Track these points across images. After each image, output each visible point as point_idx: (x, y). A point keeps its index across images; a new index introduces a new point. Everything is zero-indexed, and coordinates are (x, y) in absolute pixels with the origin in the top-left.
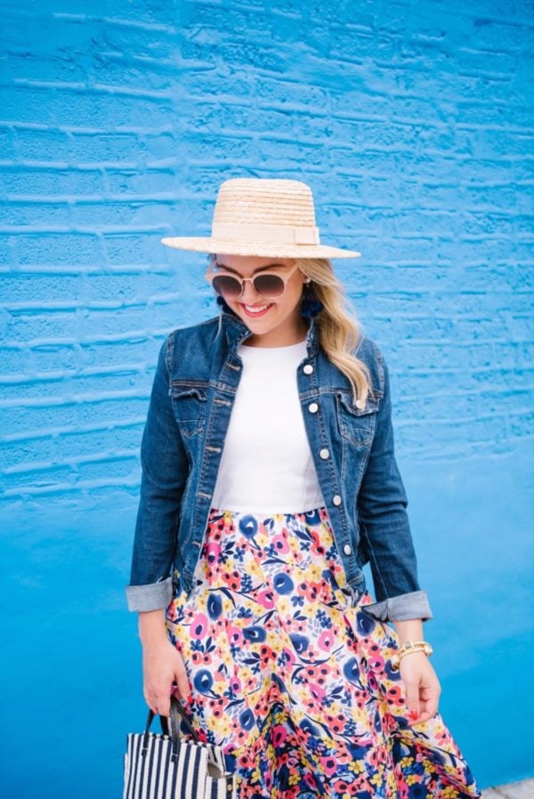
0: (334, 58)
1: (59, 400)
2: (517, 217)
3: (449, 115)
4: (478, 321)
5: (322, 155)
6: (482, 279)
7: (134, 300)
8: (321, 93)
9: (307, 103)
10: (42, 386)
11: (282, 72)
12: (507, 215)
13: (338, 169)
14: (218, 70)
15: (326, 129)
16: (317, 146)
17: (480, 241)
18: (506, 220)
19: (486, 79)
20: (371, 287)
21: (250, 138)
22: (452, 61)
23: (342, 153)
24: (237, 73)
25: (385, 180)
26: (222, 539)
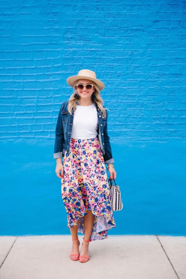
0: (106, 36)
2: (169, 74)
3: (144, 47)
4: (154, 103)
5: (102, 61)
6: (156, 92)
8: (102, 45)
9: (98, 48)
11: (91, 41)
12: (165, 73)
13: (107, 64)
14: (73, 43)
15: (103, 54)
16: (101, 58)
17: (155, 81)
18: (165, 75)
19: (158, 37)
20: (117, 94)
21: (81, 58)
22: (145, 33)
23: (108, 60)
24: (78, 43)
25: (122, 66)
26: (75, 144)
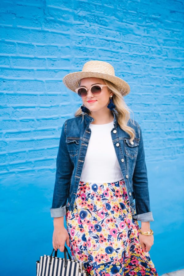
0: (124, 22)
1: (29, 139)
2: (181, 79)
3: (161, 43)
4: (168, 114)
5: (119, 55)
6: (170, 100)
7: (55, 104)
8: (119, 34)
9: (115, 37)
10: (23, 134)
11: (107, 26)
12: (178, 78)
13: (124, 60)
14: (86, 25)
15: (121, 47)
16: (117, 53)
17: (169, 87)
18: (178, 80)
19: (173, 31)
20: (133, 102)
21: (95, 49)
22: (162, 25)
23: (125, 55)
24: (92, 26)
25: (139, 65)
26: (86, 192)
